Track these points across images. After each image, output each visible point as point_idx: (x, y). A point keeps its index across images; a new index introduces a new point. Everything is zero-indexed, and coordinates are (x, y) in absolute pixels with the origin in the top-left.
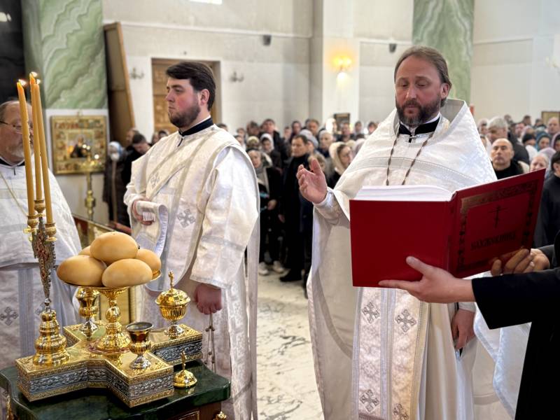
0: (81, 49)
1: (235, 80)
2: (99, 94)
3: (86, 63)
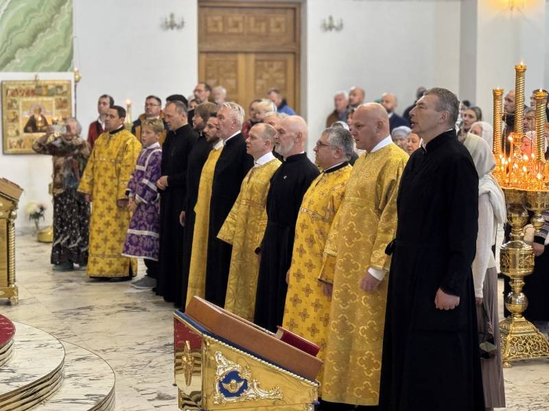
1: (331, 27)
2: (64, 53)
3: (49, 16)
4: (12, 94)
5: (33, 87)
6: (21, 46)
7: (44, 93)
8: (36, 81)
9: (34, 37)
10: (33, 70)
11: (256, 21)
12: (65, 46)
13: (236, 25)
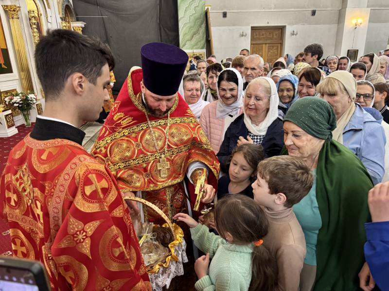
0: (195, 22)
1: (293, 34)
2: (202, 42)
3: (197, 29)
5: (192, 55)
6: (188, 40)
8: (193, 52)
9: (193, 37)
10: (192, 49)
11: (269, 34)
13: (263, 35)
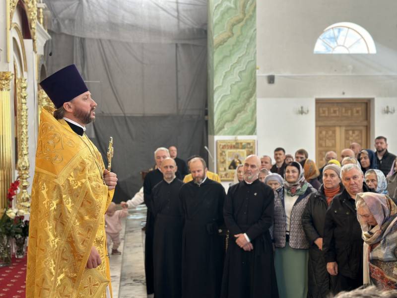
0: (240, 94)
1: (387, 112)
2: (251, 125)
3: (243, 104)
4: (223, 148)
5: (234, 144)
6: (227, 121)
7: (240, 147)
8: (235, 140)
9: (235, 116)
12: (252, 120)
